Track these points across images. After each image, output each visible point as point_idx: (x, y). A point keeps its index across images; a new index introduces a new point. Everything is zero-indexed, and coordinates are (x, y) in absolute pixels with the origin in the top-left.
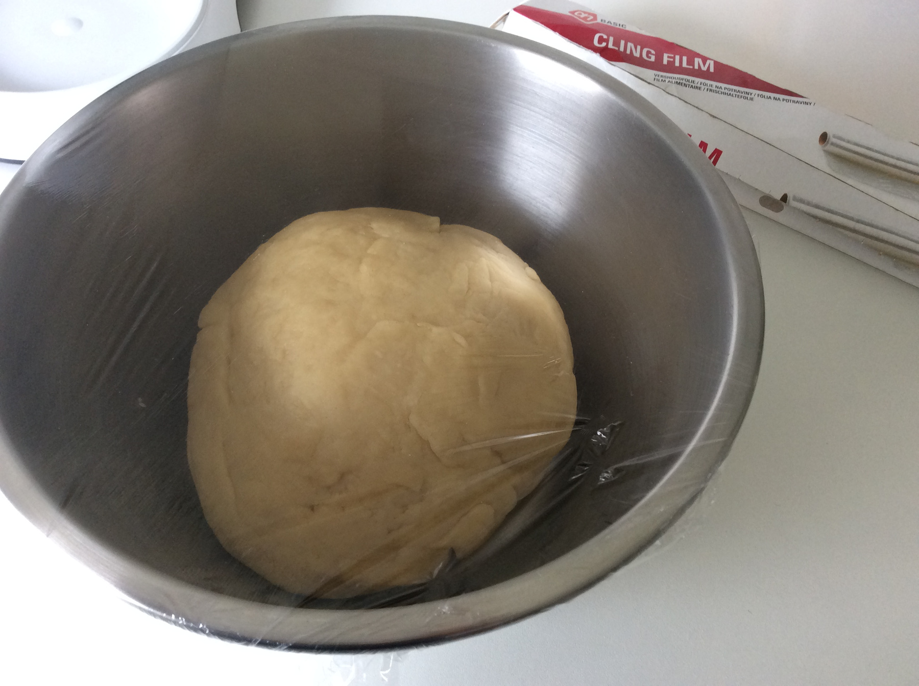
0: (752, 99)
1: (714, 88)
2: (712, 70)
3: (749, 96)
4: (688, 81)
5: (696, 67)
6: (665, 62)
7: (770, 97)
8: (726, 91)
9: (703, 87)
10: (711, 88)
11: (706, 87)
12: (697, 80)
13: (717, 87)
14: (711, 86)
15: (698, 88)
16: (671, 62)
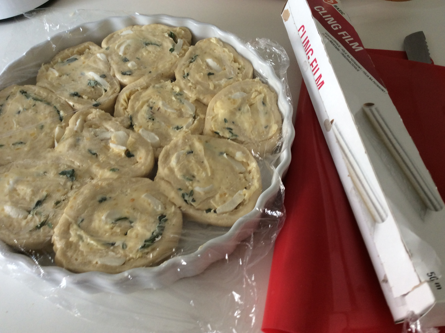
0: (358, 70)
1: (346, 55)
2: (356, 50)
3: (358, 68)
4: (338, 44)
5: (350, 45)
6: (339, 34)
7: (368, 76)
8: (350, 60)
9: (341, 51)
10: (344, 53)
12: (342, 47)
13: (348, 56)
14: (346, 53)
15: (338, 50)
16: (342, 35)
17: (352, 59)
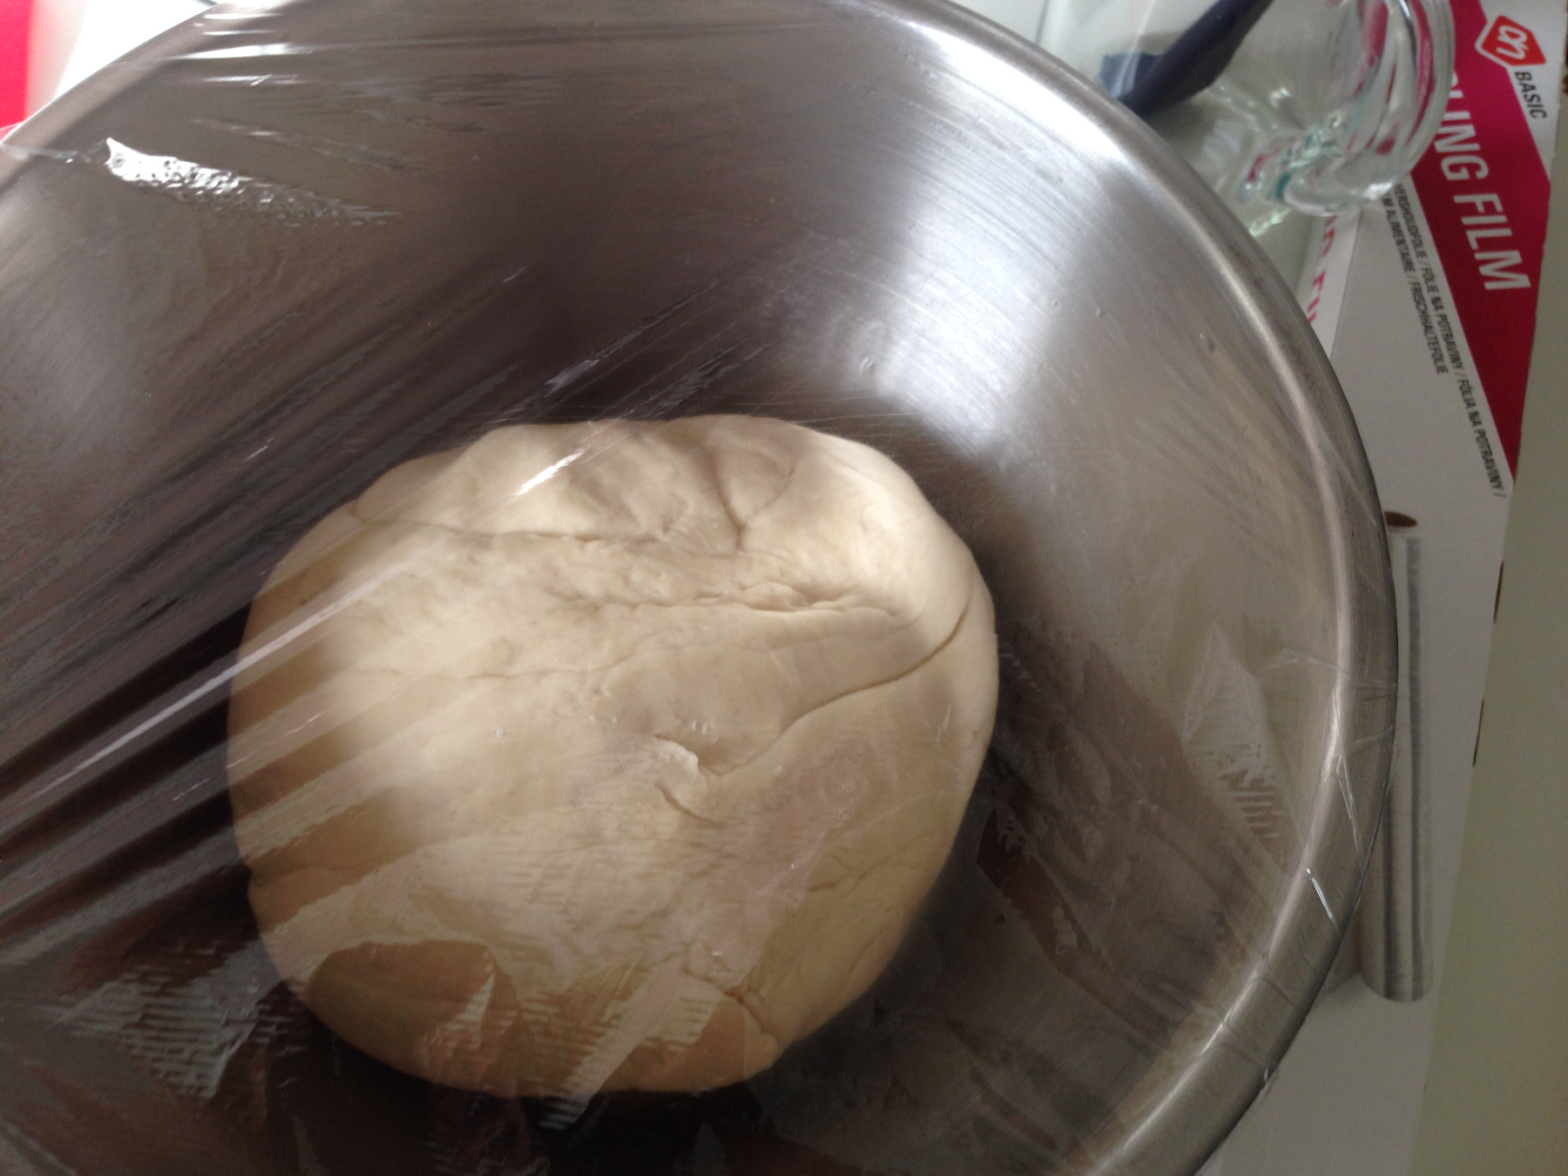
0: (1442, 369)
1: (1428, 296)
2: (1489, 286)
3: (1447, 361)
4: (1419, 244)
5: (1479, 256)
6: (1459, 199)
7: (1470, 404)
8: (1434, 320)
9: (1419, 274)
10: (1424, 287)
11: (1422, 281)
12: (1434, 260)
13: (1436, 301)
14: (1433, 289)
15: (1409, 266)
16: (1471, 209)
17: (1444, 318)
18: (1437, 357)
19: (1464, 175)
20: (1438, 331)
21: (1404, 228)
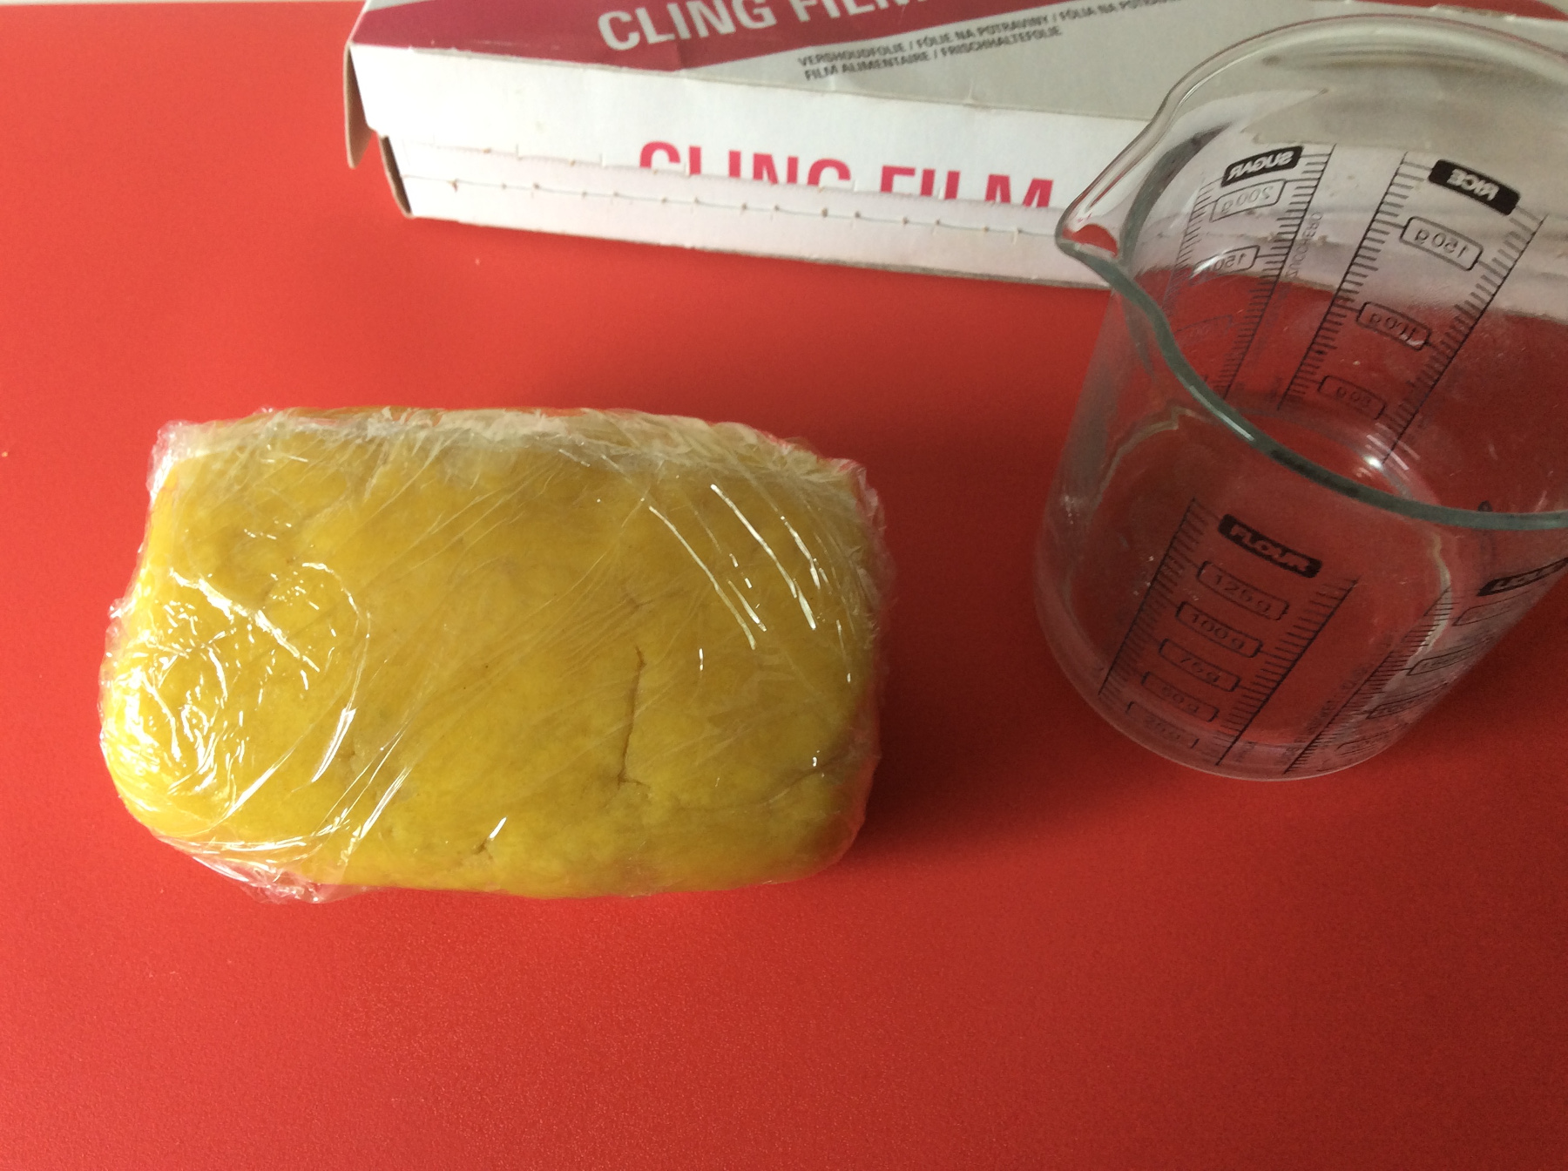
18: (1041, 34)
19: (767, 13)
20: (1003, 34)
21: (867, 60)
